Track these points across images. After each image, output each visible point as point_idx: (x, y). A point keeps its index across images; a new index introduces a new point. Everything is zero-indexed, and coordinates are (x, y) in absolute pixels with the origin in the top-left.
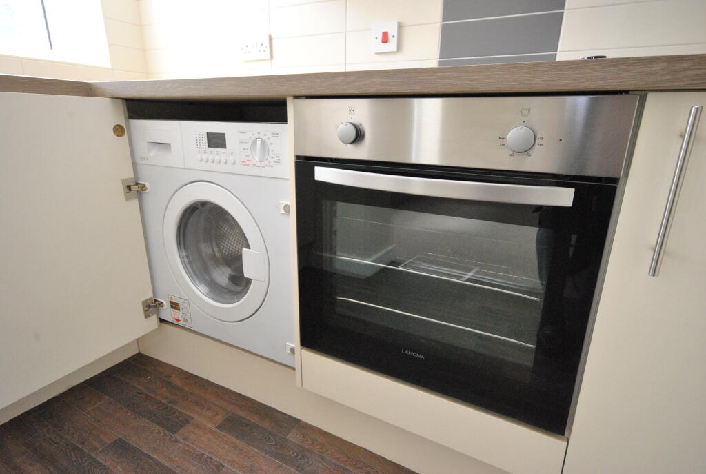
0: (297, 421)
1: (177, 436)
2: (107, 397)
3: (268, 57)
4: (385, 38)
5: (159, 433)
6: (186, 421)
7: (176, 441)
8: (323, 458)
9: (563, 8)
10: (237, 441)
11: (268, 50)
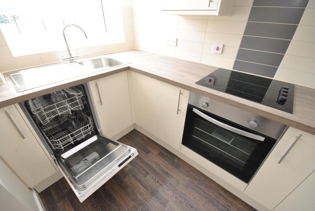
0: (177, 156)
1: (148, 155)
2: (130, 142)
3: (175, 45)
4: (218, 49)
5: (144, 154)
6: (150, 152)
7: (148, 157)
8: (184, 168)
9: (285, 53)
10: (163, 159)
11: (176, 43)
